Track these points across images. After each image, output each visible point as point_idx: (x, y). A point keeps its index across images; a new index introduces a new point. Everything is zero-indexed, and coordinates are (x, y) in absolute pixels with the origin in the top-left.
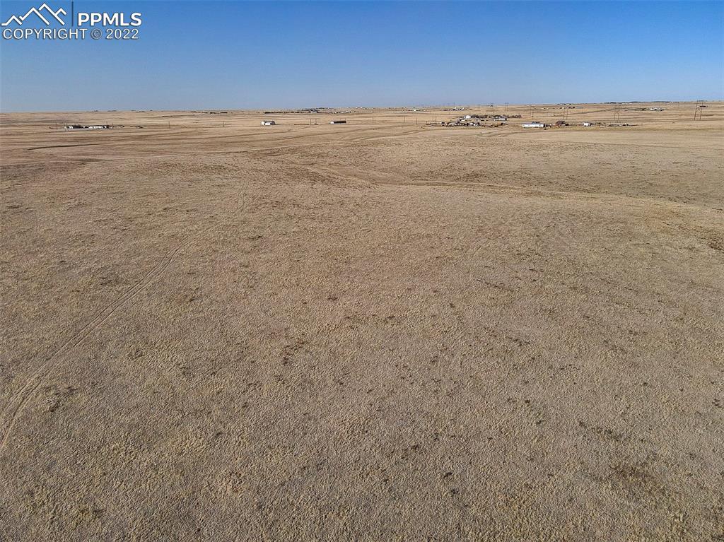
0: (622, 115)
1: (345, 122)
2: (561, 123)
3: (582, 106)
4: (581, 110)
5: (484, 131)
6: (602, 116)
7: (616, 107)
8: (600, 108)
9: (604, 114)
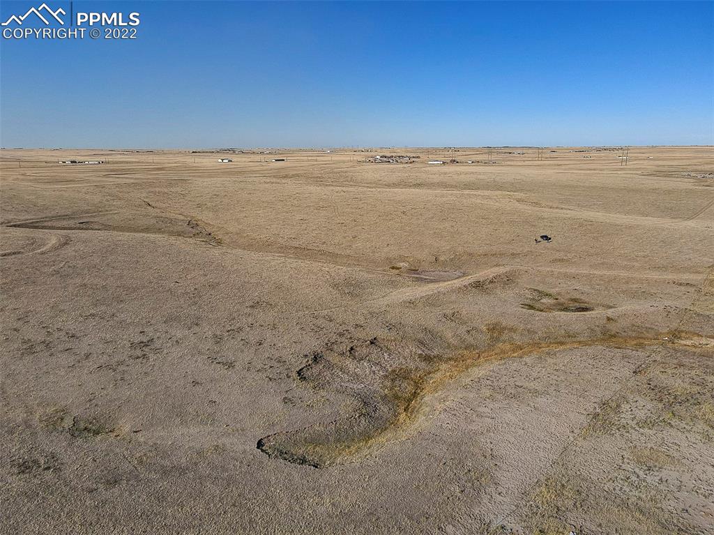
0: (494, 157)
1: (283, 160)
2: (453, 161)
3: (465, 149)
4: (464, 153)
5: (401, 166)
6: (479, 158)
7: (490, 150)
8: (479, 151)
9: (481, 156)
